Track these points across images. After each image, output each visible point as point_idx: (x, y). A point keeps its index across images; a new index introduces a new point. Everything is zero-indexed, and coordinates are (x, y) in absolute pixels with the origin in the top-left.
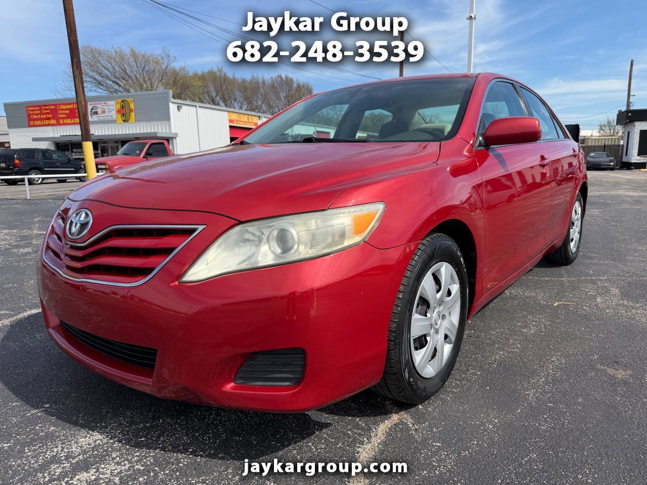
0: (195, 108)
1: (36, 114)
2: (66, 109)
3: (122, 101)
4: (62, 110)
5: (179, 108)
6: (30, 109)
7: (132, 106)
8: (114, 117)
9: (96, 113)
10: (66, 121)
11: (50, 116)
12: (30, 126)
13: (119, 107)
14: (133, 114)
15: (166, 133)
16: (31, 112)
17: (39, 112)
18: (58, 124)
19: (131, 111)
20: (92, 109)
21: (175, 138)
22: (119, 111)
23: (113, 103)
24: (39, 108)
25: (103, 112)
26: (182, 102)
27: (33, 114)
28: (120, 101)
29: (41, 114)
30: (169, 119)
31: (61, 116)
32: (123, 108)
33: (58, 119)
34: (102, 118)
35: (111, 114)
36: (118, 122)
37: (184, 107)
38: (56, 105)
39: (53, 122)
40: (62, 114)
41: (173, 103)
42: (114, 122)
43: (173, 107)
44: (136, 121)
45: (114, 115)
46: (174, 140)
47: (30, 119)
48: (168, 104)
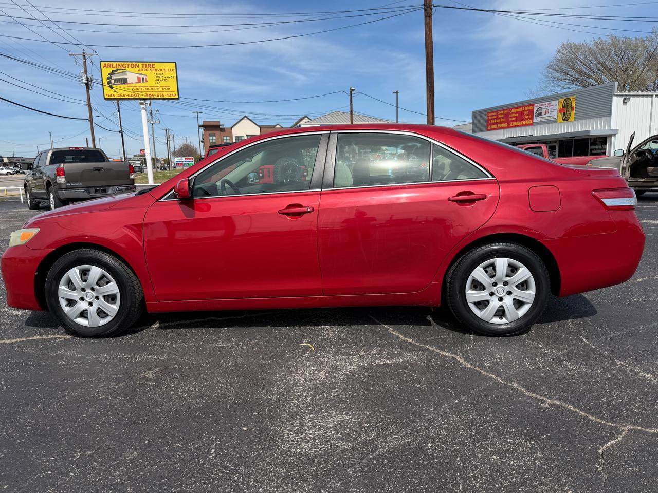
0: (650, 99)
1: (494, 119)
2: (517, 113)
3: (565, 100)
4: (513, 113)
5: (625, 102)
6: (490, 115)
7: (574, 105)
8: (556, 117)
9: (540, 114)
10: (515, 124)
11: (503, 120)
12: (488, 130)
13: (561, 106)
14: (573, 113)
15: (601, 130)
16: (490, 118)
17: (495, 117)
18: (509, 127)
19: (572, 108)
20: (537, 111)
21: (614, 135)
22: (560, 111)
23: (556, 102)
24: (496, 114)
25: (547, 112)
26: (627, 93)
27: (491, 119)
28: (563, 100)
29: (497, 119)
30: (610, 115)
31: (511, 119)
32: (565, 107)
33: (508, 122)
34: (544, 118)
35: (553, 114)
36: (559, 122)
37: (632, 99)
38: (509, 110)
39: (505, 125)
40: (512, 117)
41: (618, 96)
42: (555, 121)
43: (617, 101)
44: (577, 119)
45: (556, 114)
46: (613, 137)
47: (489, 123)
48: (612, 98)
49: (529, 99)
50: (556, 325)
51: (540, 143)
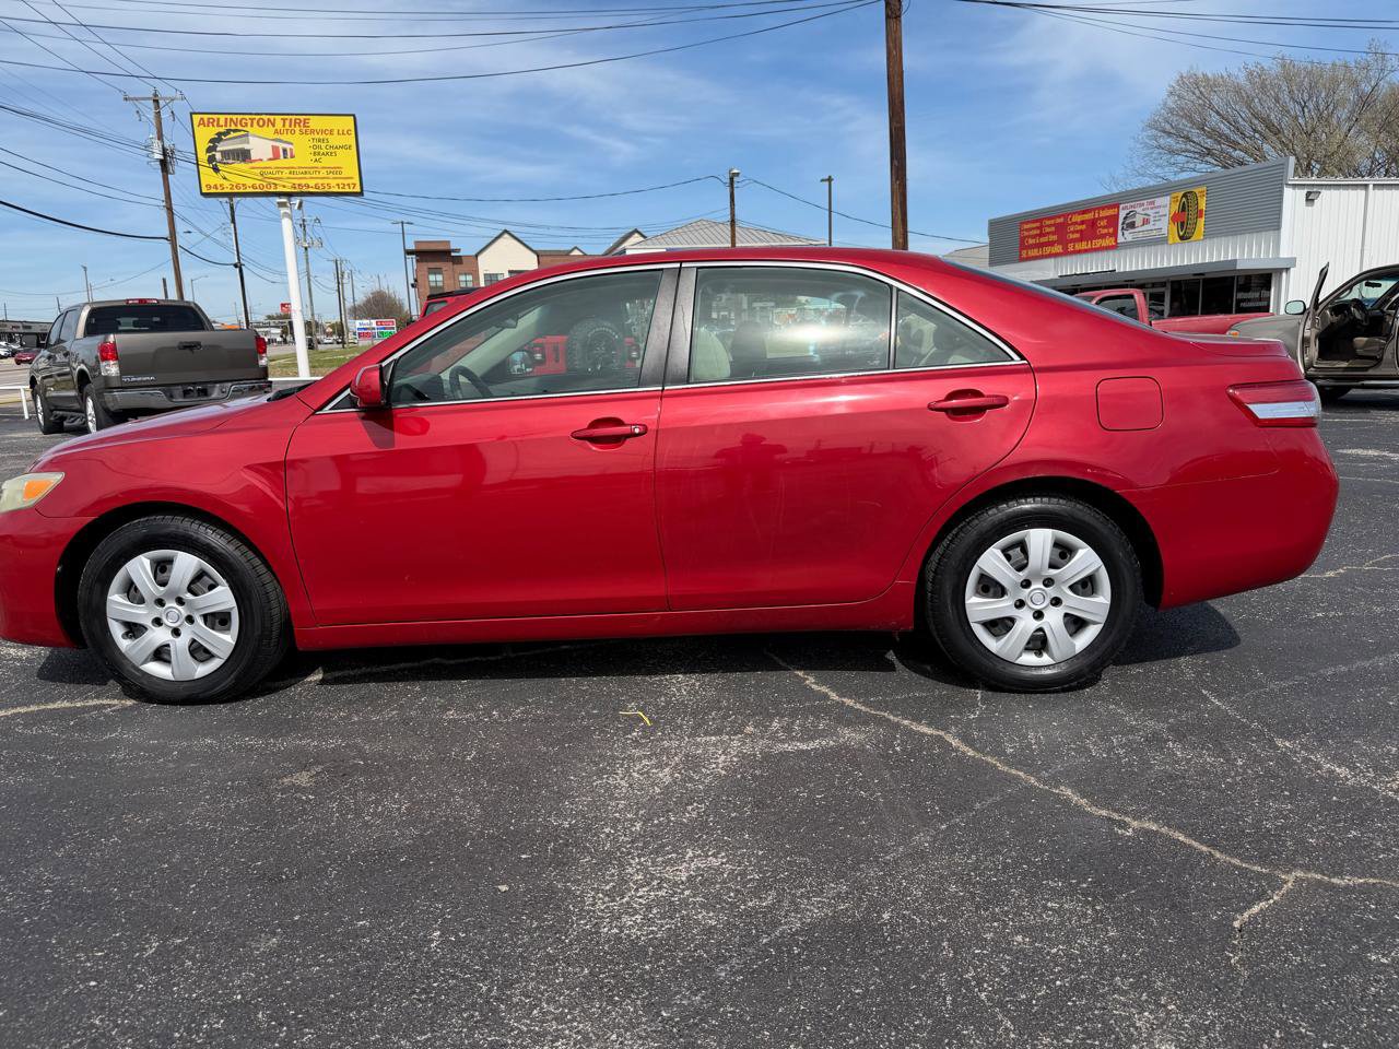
0: (1362, 193)
1: (1034, 237)
2: (1082, 223)
3: (1185, 195)
4: (1076, 223)
5: (1309, 200)
6: (1026, 227)
7: (1202, 205)
8: (1165, 231)
9: (1132, 225)
10: (1078, 246)
11: (1055, 238)
12: (1022, 260)
13: (1175, 208)
14: (1201, 222)
15: (1259, 259)
16: (1026, 233)
17: (1038, 232)
18: (1066, 253)
19: (1200, 214)
20: (1125, 218)
21: (1287, 269)
22: (1174, 218)
23: (1165, 200)
24: (1038, 224)
25: (1146, 222)
26: (1313, 180)
27: (1028, 237)
28: (1181, 194)
29: (1041, 235)
30: (1278, 228)
31: (1072, 236)
32: (1183, 210)
33: (1064, 241)
34: (1141, 235)
35: (1158, 225)
36: (1170, 241)
37: (1325, 193)
38: (1065, 216)
39: (1058, 249)
40: (1073, 232)
41: (1294, 186)
42: (1162, 241)
43: (1292, 198)
44: (1208, 235)
45: (1164, 226)
46: (1284, 274)
47: (1023, 246)
48: (1281, 192)
49: (1109, 193)
50: (1156, 667)
51: (1132, 287)
